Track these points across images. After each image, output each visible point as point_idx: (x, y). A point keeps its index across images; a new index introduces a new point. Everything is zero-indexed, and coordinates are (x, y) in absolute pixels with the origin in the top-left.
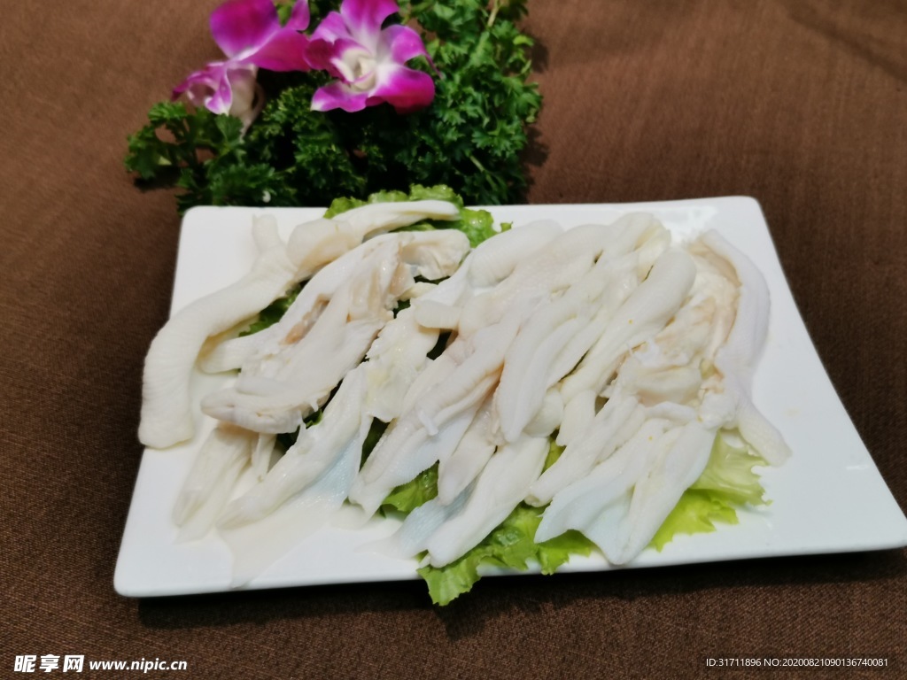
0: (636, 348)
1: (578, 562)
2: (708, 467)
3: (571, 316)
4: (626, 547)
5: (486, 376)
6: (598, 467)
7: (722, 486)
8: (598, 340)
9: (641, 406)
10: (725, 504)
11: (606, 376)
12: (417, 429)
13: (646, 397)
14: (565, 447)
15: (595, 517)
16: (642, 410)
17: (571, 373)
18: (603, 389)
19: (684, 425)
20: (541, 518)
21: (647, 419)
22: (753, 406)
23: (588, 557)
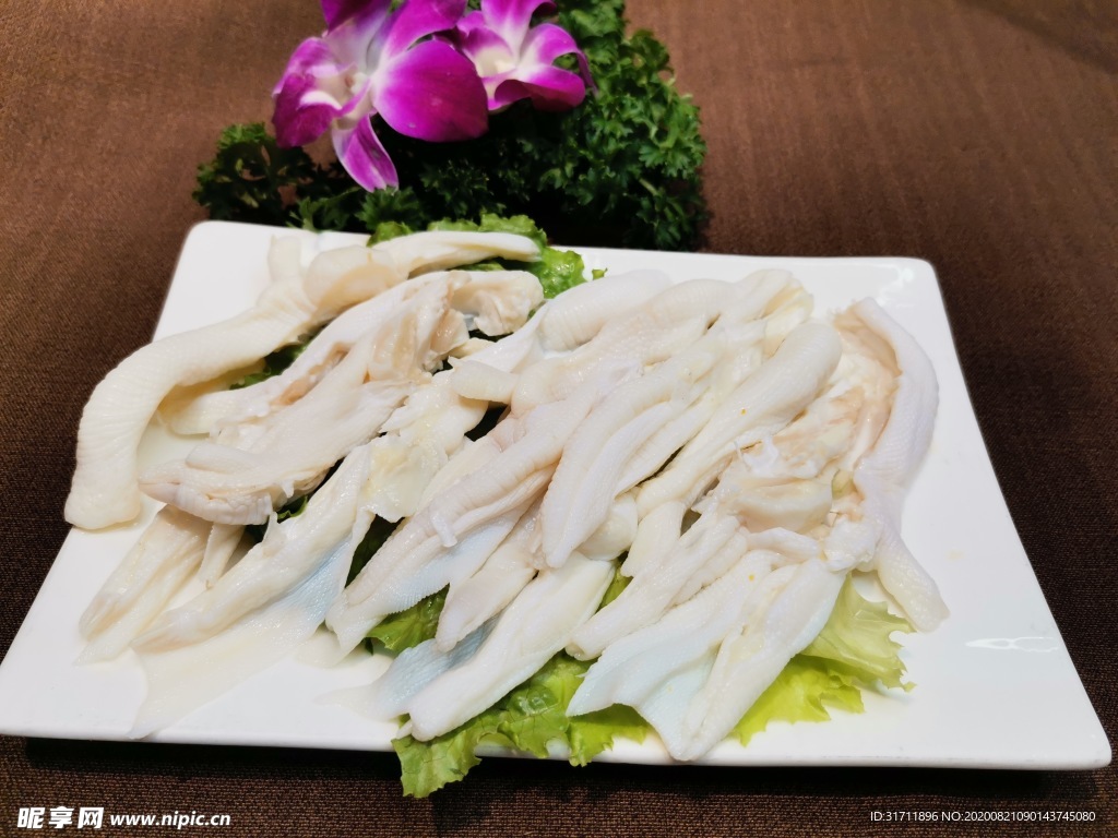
0: (748, 448)
1: (625, 749)
2: (828, 625)
3: (663, 398)
4: (696, 736)
5: (536, 470)
6: (674, 611)
7: (844, 655)
8: (699, 432)
9: (743, 529)
10: (847, 681)
11: (703, 484)
12: (429, 536)
13: (751, 519)
14: (631, 578)
15: (658, 687)
16: (743, 538)
17: (655, 475)
18: (697, 501)
19: (801, 562)
20: (583, 679)
21: (749, 550)
22: (900, 542)
23: (641, 743)
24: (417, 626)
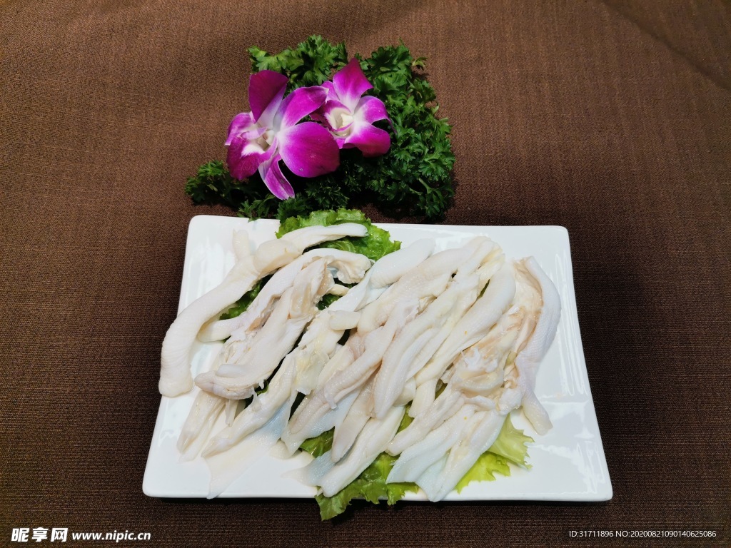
1: (409, 496)
2: (498, 439)
3: (430, 327)
4: (439, 491)
5: (370, 368)
6: (431, 433)
7: (503, 453)
9: (463, 395)
11: (446, 368)
12: (324, 404)
13: (466, 392)
14: (413, 419)
15: (424, 472)
16: (463, 399)
18: (444, 374)
19: (488, 411)
20: (394, 465)
21: (465, 403)
22: (534, 396)
23: (416, 493)
24: (322, 444)
